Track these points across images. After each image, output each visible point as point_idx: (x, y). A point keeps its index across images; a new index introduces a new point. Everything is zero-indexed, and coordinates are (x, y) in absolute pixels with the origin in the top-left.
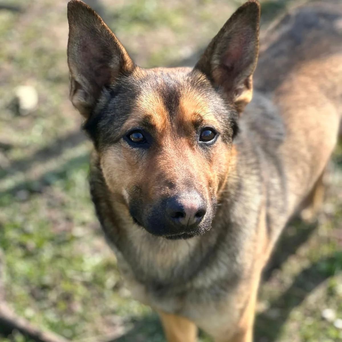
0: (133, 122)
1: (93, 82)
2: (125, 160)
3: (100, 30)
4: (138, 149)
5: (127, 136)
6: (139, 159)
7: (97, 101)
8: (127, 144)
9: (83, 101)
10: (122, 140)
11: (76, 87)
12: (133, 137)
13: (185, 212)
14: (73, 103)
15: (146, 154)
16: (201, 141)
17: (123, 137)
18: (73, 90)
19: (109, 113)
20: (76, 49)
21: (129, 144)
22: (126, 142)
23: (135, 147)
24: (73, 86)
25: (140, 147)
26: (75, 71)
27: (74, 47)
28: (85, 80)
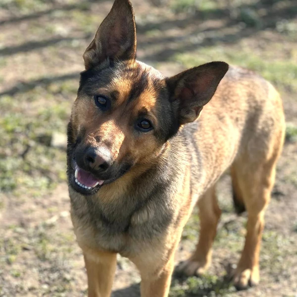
0: (105, 91)
1: (104, 50)
2: (88, 110)
3: (129, 21)
4: (98, 108)
5: (97, 97)
6: (95, 114)
7: (99, 63)
8: (94, 102)
9: (91, 58)
10: (93, 97)
11: (93, 47)
12: (100, 99)
13: (95, 160)
14: (84, 55)
15: (101, 114)
16: (138, 126)
17: (95, 96)
18: (90, 47)
19: (99, 76)
20: (108, 25)
21: (95, 102)
22: (94, 100)
23: (98, 106)
24: (91, 45)
25: (100, 108)
26: (98, 37)
27: (107, 23)
28: (101, 46)
